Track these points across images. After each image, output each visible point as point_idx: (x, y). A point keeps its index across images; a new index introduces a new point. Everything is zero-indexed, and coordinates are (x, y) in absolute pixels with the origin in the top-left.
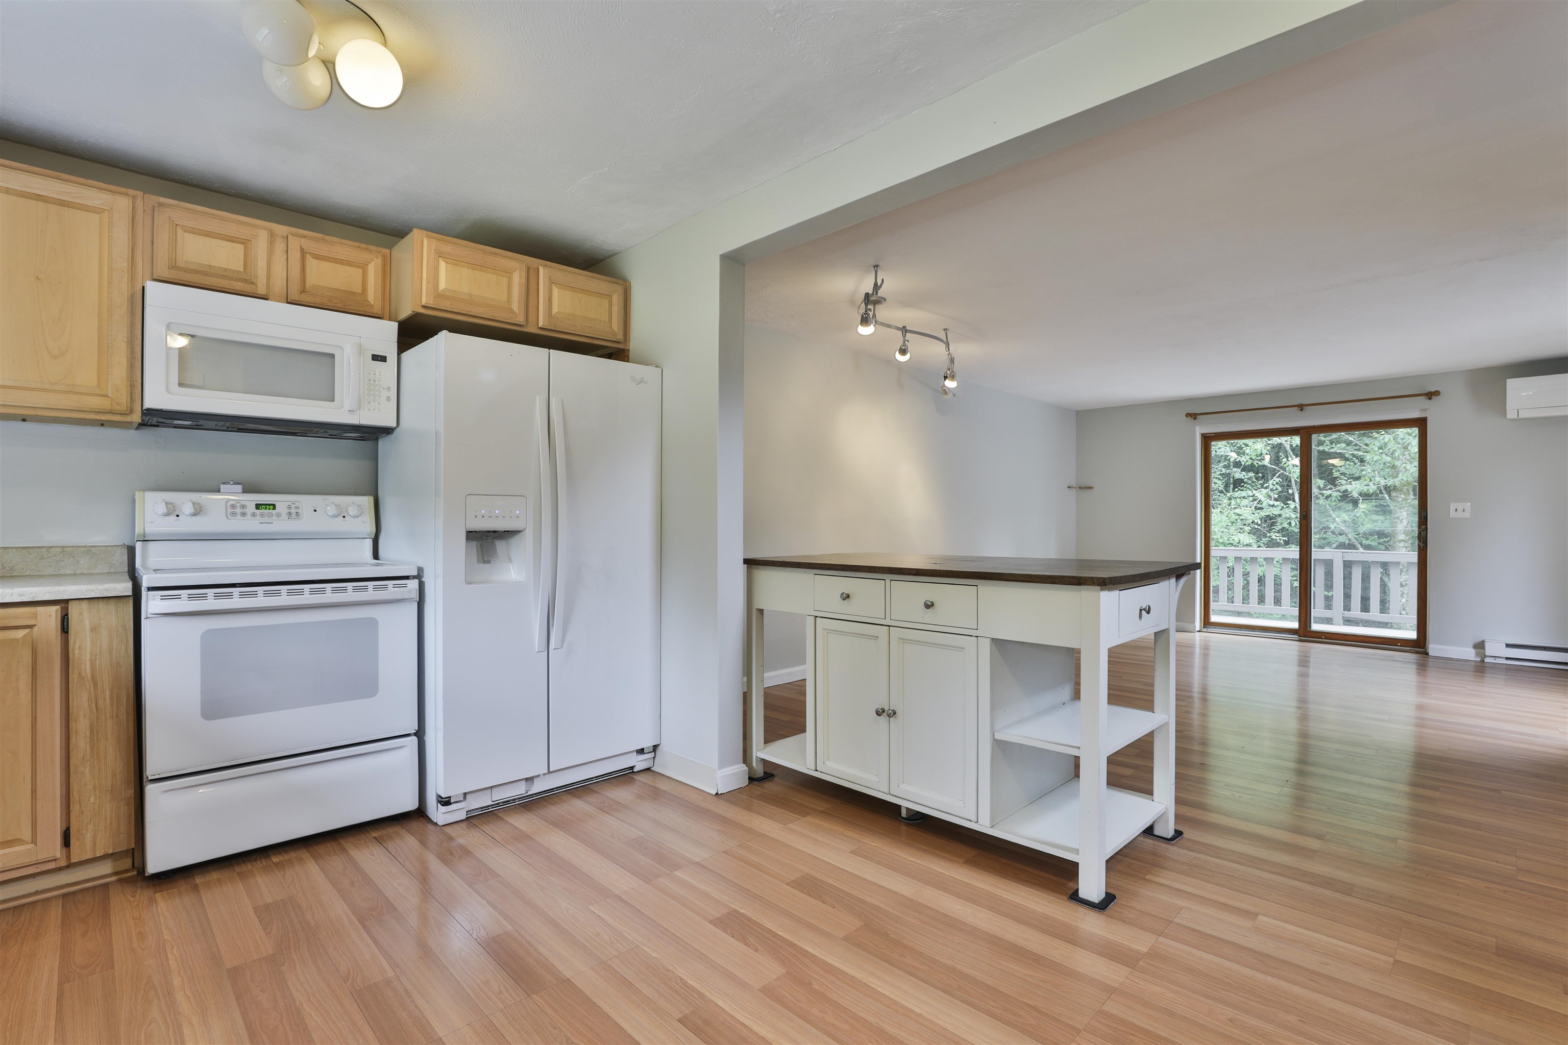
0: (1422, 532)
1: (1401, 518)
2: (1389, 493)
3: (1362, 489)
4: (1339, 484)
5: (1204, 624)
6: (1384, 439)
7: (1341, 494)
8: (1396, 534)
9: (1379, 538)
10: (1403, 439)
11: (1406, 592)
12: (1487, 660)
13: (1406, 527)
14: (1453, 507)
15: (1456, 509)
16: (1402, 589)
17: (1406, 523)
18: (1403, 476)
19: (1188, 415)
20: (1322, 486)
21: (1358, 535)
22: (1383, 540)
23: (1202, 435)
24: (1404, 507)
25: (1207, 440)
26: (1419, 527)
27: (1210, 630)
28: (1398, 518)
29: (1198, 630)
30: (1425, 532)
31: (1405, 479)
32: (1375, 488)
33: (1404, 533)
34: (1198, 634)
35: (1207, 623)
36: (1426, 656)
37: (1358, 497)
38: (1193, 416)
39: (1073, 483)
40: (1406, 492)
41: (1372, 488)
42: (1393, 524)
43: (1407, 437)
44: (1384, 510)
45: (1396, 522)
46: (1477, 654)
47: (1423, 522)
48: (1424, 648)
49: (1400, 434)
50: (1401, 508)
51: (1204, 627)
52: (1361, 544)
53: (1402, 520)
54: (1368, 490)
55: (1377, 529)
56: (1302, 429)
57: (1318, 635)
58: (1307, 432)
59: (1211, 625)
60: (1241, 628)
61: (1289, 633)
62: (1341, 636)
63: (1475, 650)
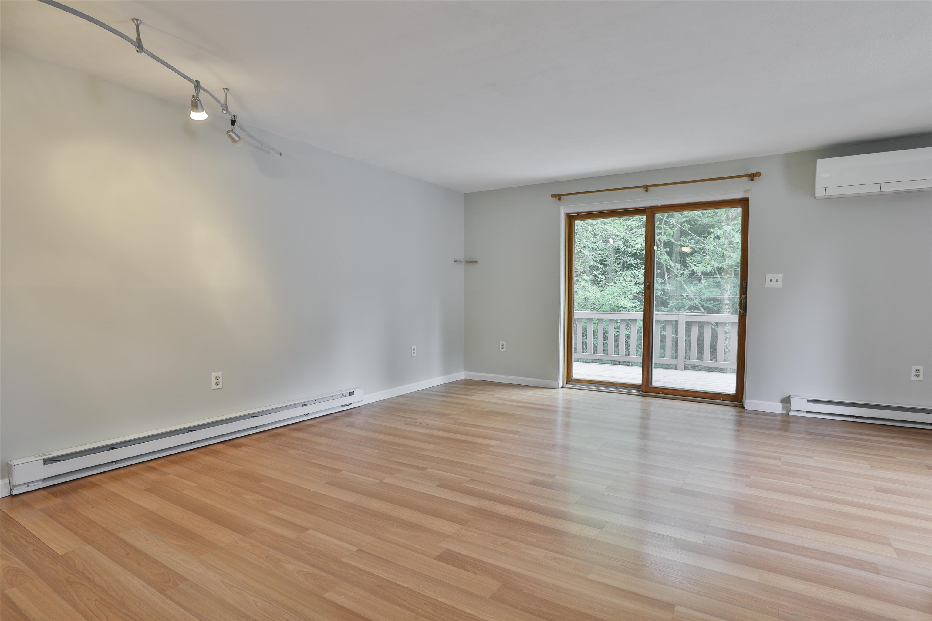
0: (743, 301)
1: (726, 289)
2: (720, 274)
3: (703, 269)
4: (688, 266)
5: (567, 381)
6: (717, 233)
7: (690, 273)
8: (723, 300)
9: (714, 302)
10: (729, 233)
11: (728, 337)
12: (791, 413)
13: (729, 296)
14: (769, 277)
15: (771, 280)
16: (726, 335)
17: (729, 293)
18: (728, 261)
19: (553, 196)
20: (679, 268)
21: (701, 300)
22: (716, 304)
23: (566, 214)
24: (728, 282)
25: (571, 219)
26: (741, 296)
27: (571, 386)
28: (725, 290)
29: (562, 386)
30: (745, 300)
31: (730, 263)
32: (711, 268)
33: (728, 299)
34: (561, 391)
35: (569, 379)
36: (743, 410)
37: (701, 276)
38: (558, 197)
39: (461, 257)
40: (730, 272)
41: (709, 269)
42: (722, 294)
43: (732, 231)
44: (718, 285)
45: (724, 292)
46: (784, 408)
47: (744, 291)
48: (741, 402)
49: (728, 230)
50: (727, 283)
51: (567, 384)
52: (703, 306)
53: (727, 291)
54: (707, 270)
55: (713, 296)
56: (647, 209)
57: (657, 390)
58: (652, 211)
59: (572, 382)
60: (596, 384)
61: (634, 389)
62: (676, 392)
63: (782, 405)
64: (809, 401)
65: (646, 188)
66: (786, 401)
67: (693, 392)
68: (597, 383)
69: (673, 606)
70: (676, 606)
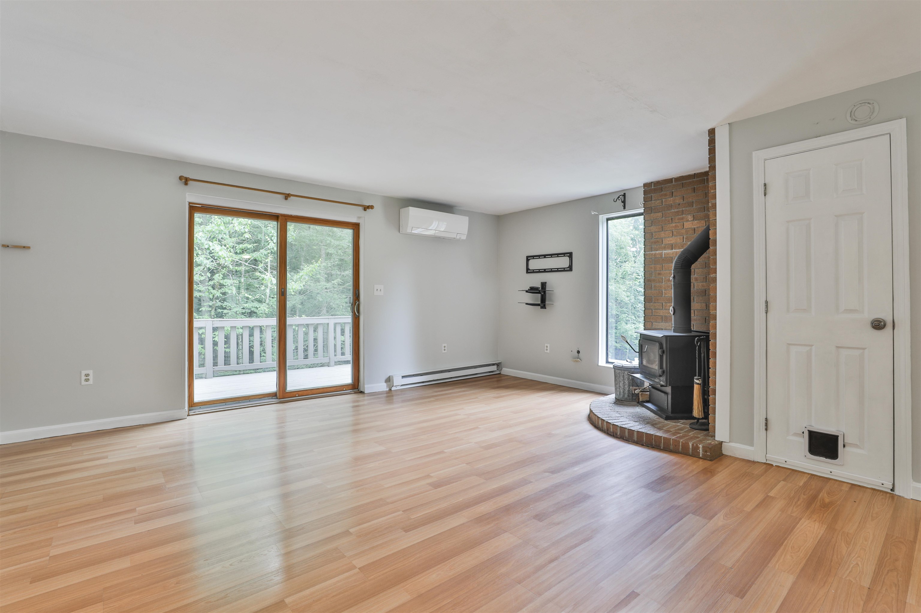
12: (392, 388)
15: (377, 289)
19: (182, 178)
23: (190, 203)
25: (193, 209)
29: (187, 414)
30: (358, 305)
35: (191, 404)
36: (362, 394)
47: (357, 298)
48: (359, 388)
56: (281, 216)
57: (293, 394)
58: (285, 219)
59: (195, 406)
60: (225, 402)
61: (269, 398)
62: (309, 391)
63: (386, 384)
64: (403, 377)
65: (287, 196)
66: (389, 380)
67: (323, 388)
68: (227, 401)
69: (282, 601)
70: (285, 600)
